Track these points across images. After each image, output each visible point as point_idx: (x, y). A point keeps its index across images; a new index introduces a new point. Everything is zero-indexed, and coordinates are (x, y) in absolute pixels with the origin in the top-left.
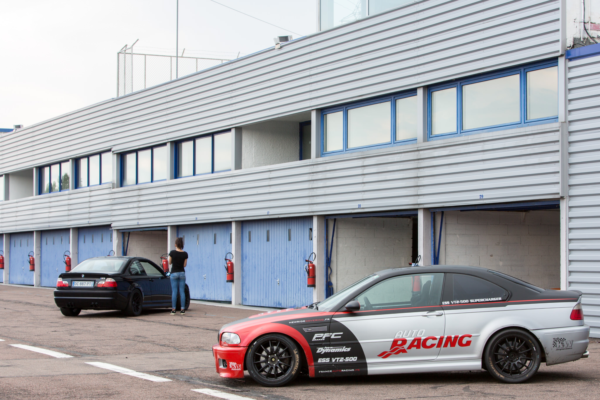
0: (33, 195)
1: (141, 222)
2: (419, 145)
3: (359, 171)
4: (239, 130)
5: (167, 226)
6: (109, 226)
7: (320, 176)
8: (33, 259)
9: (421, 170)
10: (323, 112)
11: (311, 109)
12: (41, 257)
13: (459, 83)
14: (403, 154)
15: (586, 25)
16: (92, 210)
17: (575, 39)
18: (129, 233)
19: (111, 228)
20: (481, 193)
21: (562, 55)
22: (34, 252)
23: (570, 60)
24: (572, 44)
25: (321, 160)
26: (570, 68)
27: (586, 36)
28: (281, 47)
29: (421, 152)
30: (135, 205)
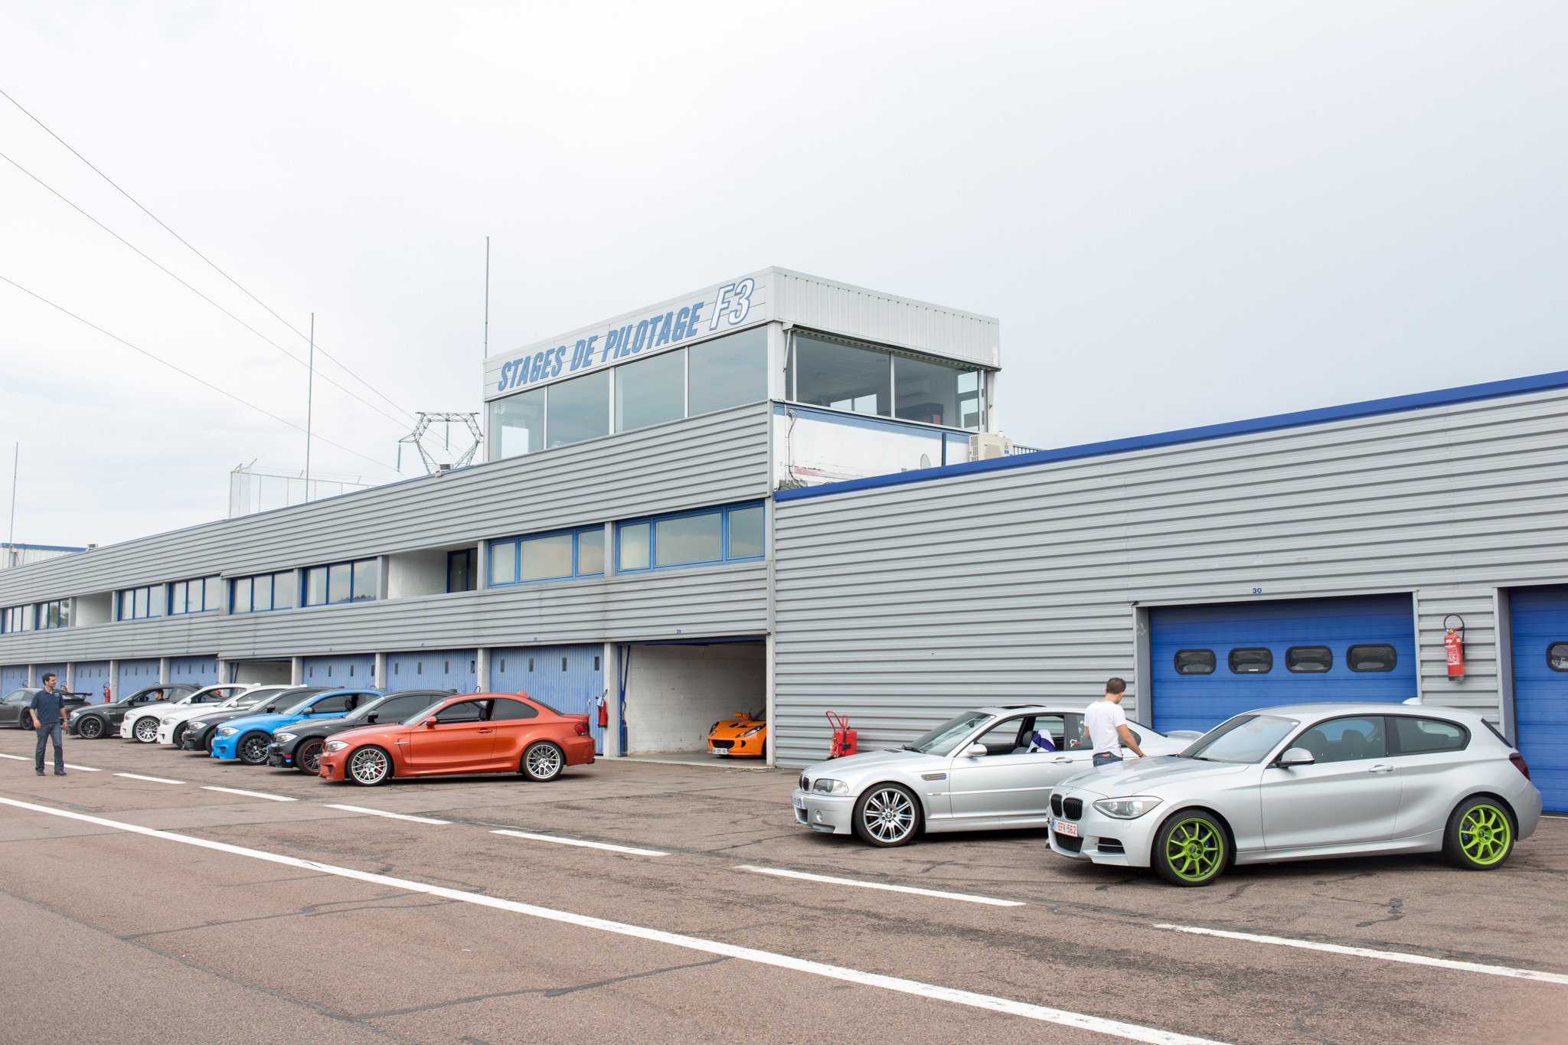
0: (110, 621)
1: (257, 652)
2: (608, 579)
3: (536, 604)
4: (386, 558)
5: (291, 657)
6: (215, 656)
7: (488, 608)
8: (109, 691)
9: (609, 604)
10: (491, 543)
11: (477, 539)
12: (118, 689)
13: (652, 518)
14: (588, 588)
15: (791, 468)
16: (192, 638)
17: (781, 481)
18: (238, 664)
19: (218, 658)
20: (679, 628)
21: (770, 497)
22: (111, 683)
23: (777, 501)
24: (778, 486)
25: (489, 591)
26: (777, 509)
27: (791, 479)
28: (442, 476)
29: (609, 586)
30: (251, 634)
